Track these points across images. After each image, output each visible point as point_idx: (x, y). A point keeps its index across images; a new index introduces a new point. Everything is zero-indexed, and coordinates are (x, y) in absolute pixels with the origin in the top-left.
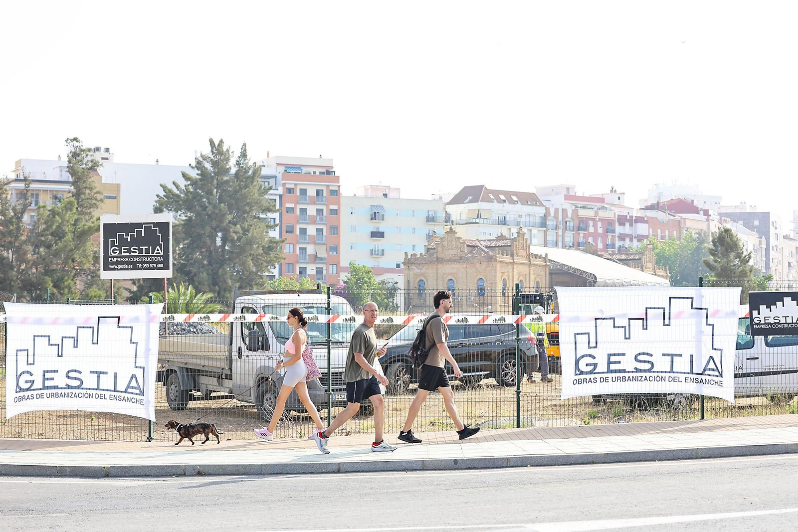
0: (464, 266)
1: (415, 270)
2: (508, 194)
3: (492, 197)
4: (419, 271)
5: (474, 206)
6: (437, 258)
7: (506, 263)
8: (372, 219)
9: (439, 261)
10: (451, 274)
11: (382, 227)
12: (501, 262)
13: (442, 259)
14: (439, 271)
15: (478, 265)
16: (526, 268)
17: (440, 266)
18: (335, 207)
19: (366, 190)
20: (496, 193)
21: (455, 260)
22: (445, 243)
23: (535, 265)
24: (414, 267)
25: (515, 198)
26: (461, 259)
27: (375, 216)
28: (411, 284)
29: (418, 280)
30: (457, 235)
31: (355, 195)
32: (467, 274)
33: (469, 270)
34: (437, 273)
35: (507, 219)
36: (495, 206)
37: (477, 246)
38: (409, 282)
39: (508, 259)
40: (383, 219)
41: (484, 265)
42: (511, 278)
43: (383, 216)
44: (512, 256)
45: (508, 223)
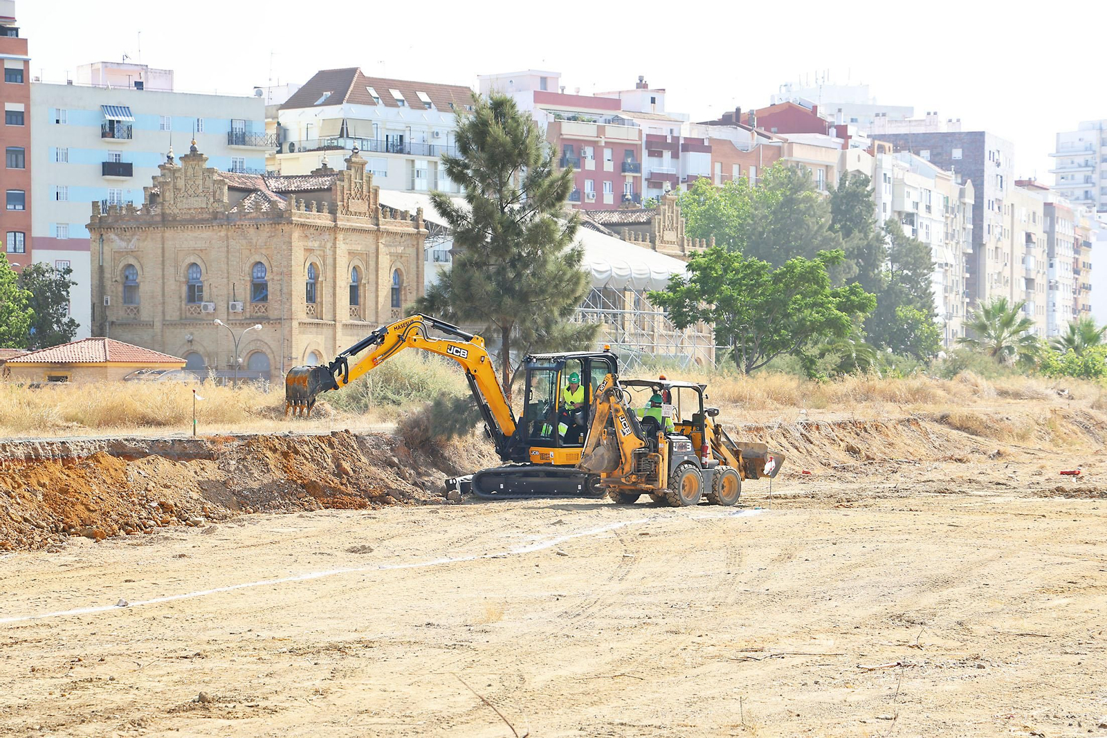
0: (223, 233)
1: (116, 242)
2: (410, 89)
3: (373, 93)
4: (123, 244)
5: (335, 112)
6: (163, 215)
7: (317, 228)
8: (104, 135)
9: (167, 221)
10: (194, 251)
11: (126, 151)
12: (303, 225)
13: (175, 220)
14: (169, 244)
15: (252, 231)
16: (370, 239)
17: (169, 233)
18: (18, 107)
19: (95, 72)
20: (384, 86)
21: (202, 221)
22: (181, 183)
23: (389, 233)
24: (113, 236)
25: (424, 97)
26: (216, 219)
27: (112, 129)
28: (107, 275)
29: (121, 265)
30: (207, 165)
31: (70, 83)
32: (228, 252)
33: (232, 242)
34: (163, 249)
35: (406, 140)
36: (379, 112)
37: (255, 190)
38: (101, 269)
39: (324, 220)
40: (130, 136)
41: (266, 231)
42: (329, 261)
43: (130, 129)
44: (333, 212)
45: (407, 149)
